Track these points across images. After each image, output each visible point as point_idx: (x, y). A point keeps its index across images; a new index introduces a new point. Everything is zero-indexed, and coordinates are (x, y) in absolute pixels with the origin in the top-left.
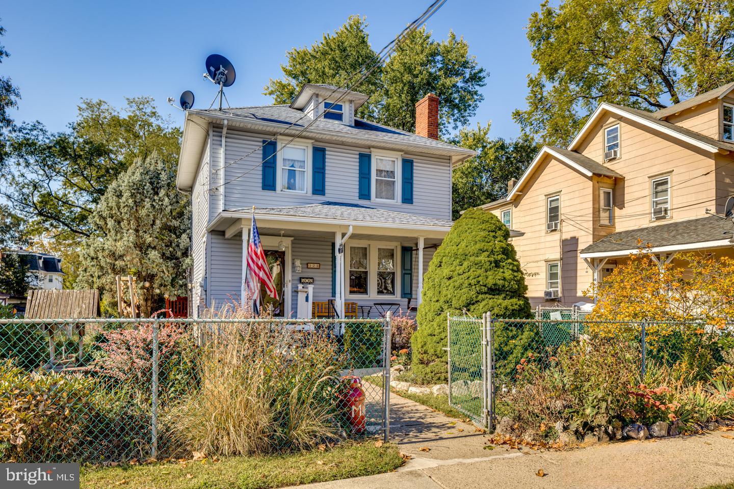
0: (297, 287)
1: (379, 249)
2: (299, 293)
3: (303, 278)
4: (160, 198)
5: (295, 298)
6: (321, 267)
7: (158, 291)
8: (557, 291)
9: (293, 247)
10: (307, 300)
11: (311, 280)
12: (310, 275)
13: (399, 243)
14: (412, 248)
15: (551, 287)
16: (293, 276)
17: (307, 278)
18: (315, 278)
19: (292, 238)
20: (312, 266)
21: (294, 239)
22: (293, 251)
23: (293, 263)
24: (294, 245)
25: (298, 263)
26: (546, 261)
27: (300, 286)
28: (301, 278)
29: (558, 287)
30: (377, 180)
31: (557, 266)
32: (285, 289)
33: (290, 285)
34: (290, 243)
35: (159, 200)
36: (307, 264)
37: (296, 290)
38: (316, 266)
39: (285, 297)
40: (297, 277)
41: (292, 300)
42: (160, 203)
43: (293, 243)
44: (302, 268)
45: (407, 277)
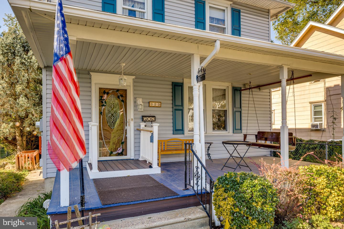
0: (140, 126)
1: (213, 89)
2: (142, 132)
3: (145, 116)
4: (29, 57)
5: (138, 137)
6: (162, 105)
7: (28, 129)
8: (322, 124)
9: (134, 86)
10: (152, 140)
11: (153, 118)
12: (152, 114)
13: (230, 84)
14: (241, 88)
15: (315, 121)
16: (135, 114)
17: (149, 117)
18: (157, 117)
19: (134, 77)
20: (153, 104)
21: (136, 78)
22: (134, 90)
23: (135, 102)
24: (136, 84)
25: (140, 101)
26: (310, 103)
27: (143, 125)
28: (143, 116)
29: (322, 121)
30: (210, 25)
31: (322, 106)
32: (128, 128)
33: (132, 124)
34: (131, 81)
35: (28, 58)
36: (149, 103)
37: (138, 128)
38: (157, 104)
39: (128, 136)
40: (140, 116)
41: (135, 139)
42: (29, 60)
43: (134, 82)
44: (144, 106)
45: (238, 114)
